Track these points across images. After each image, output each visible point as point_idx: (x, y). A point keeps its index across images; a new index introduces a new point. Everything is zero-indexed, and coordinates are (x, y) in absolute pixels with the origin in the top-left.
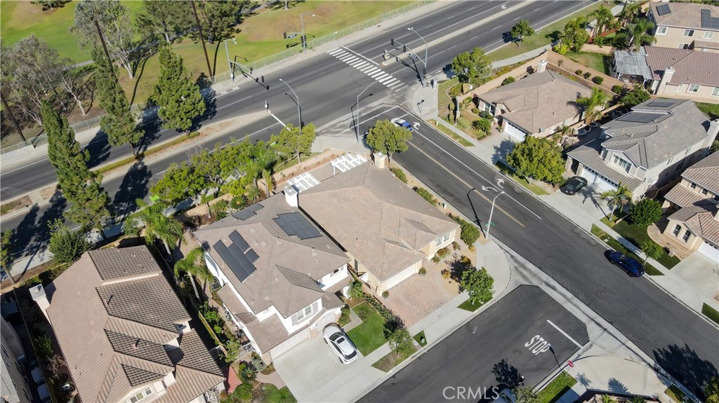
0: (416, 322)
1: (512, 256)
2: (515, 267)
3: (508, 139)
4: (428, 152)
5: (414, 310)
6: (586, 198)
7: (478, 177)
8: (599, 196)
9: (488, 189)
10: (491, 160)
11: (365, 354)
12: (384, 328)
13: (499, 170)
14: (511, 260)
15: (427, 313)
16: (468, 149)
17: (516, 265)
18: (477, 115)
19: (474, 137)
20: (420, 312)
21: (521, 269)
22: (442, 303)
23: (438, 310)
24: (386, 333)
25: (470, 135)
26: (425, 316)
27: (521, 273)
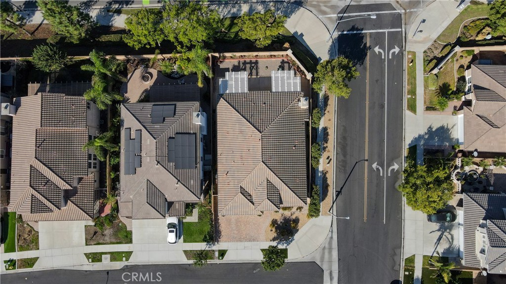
0: (229, 242)
1: (332, 238)
2: (324, 247)
3: (450, 127)
4: (372, 94)
5: (234, 233)
6: (439, 230)
7: (383, 151)
8: (449, 237)
9: (378, 169)
10: (412, 139)
11: (185, 241)
12: (207, 233)
13: (406, 156)
14: (328, 240)
15: (240, 240)
16: (407, 113)
17: (327, 246)
18: (456, 76)
19: (425, 102)
20: (236, 237)
21: (326, 252)
22: (254, 240)
23: (248, 242)
24: (205, 237)
25: (425, 98)
26: (237, 241)
27: (323, 253)
